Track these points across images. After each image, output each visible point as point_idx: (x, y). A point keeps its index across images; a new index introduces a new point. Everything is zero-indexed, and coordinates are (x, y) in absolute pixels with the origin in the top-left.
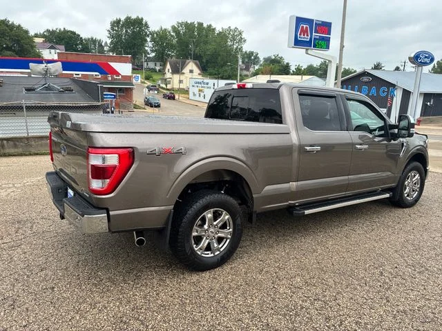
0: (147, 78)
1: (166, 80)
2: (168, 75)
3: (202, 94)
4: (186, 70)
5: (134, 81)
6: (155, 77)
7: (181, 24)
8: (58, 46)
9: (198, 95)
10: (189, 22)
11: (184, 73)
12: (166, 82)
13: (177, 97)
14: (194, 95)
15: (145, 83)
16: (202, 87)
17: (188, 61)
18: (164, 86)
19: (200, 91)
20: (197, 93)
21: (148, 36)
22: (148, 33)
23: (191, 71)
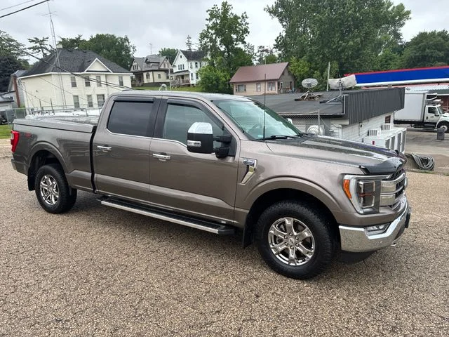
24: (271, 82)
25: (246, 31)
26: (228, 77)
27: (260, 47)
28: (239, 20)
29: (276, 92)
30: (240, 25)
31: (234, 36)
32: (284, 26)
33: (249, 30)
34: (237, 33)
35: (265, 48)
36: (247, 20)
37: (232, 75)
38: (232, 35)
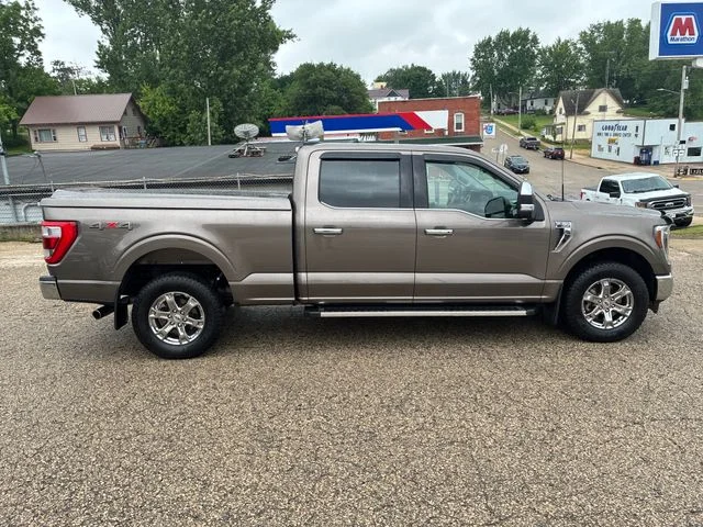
0: (525, 127)
1: (554, 127)
2: (560, 119)
3: (614, 147)
4: (593, 108)
5: (485, 133)
6: (539, 123)
7: (597, 28)
8: (399, 92)
9: (606, 149)
10: (613, 22)
11: (588, 113)
12: (554, 130)
13: (567, 154)
14: (601, 149)
15: (519, 134)
16: (616, 135)
17: (597, 91)
18: (551, 138)
19: (611, 141)
20: (605, 146)
21: (536, 57)
22: (536, 52)
23: (603, 109)
24: (105, 126)
25: (37, 32)
26: (14, 116)
27: (56, 63)
28: (23, 13)
29: (118, 143)
30: (26, 20)
31: (17, 41)
32: (105, 31)
33: (42, 31)
34: (21, 34)
35: (66, 66)
36: (37, 14)
37: (22, 112)
38: (13, 38)
